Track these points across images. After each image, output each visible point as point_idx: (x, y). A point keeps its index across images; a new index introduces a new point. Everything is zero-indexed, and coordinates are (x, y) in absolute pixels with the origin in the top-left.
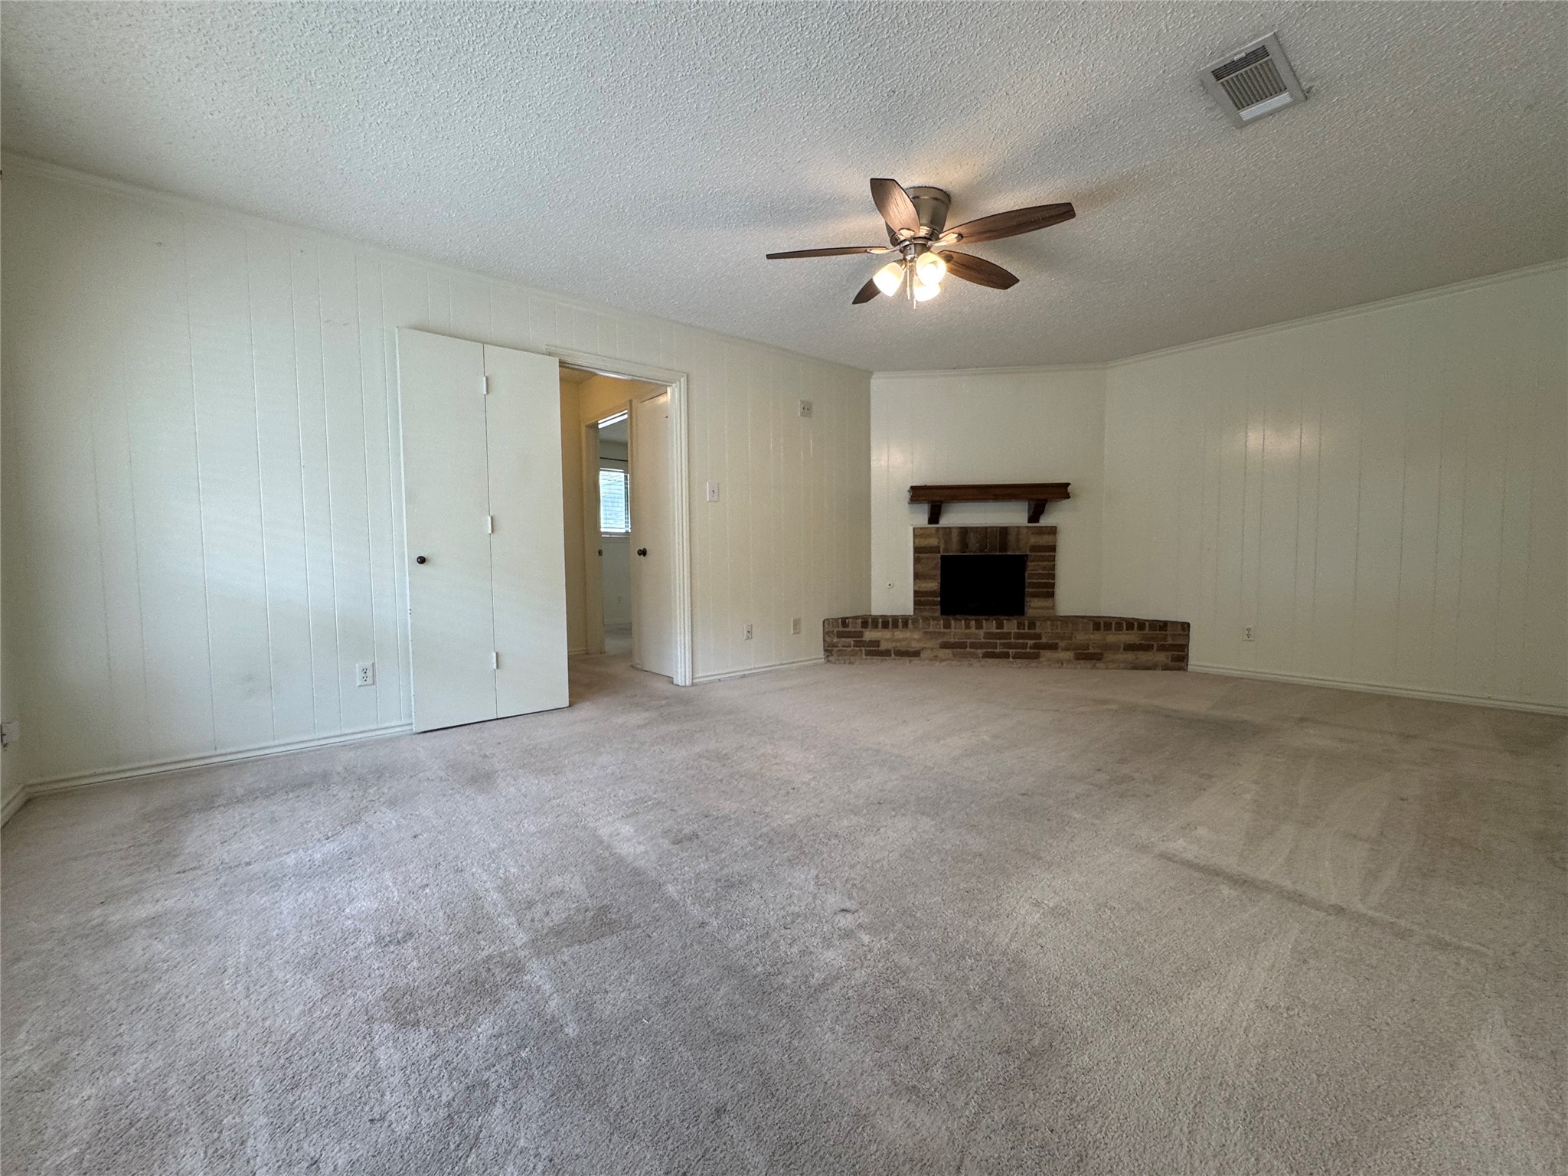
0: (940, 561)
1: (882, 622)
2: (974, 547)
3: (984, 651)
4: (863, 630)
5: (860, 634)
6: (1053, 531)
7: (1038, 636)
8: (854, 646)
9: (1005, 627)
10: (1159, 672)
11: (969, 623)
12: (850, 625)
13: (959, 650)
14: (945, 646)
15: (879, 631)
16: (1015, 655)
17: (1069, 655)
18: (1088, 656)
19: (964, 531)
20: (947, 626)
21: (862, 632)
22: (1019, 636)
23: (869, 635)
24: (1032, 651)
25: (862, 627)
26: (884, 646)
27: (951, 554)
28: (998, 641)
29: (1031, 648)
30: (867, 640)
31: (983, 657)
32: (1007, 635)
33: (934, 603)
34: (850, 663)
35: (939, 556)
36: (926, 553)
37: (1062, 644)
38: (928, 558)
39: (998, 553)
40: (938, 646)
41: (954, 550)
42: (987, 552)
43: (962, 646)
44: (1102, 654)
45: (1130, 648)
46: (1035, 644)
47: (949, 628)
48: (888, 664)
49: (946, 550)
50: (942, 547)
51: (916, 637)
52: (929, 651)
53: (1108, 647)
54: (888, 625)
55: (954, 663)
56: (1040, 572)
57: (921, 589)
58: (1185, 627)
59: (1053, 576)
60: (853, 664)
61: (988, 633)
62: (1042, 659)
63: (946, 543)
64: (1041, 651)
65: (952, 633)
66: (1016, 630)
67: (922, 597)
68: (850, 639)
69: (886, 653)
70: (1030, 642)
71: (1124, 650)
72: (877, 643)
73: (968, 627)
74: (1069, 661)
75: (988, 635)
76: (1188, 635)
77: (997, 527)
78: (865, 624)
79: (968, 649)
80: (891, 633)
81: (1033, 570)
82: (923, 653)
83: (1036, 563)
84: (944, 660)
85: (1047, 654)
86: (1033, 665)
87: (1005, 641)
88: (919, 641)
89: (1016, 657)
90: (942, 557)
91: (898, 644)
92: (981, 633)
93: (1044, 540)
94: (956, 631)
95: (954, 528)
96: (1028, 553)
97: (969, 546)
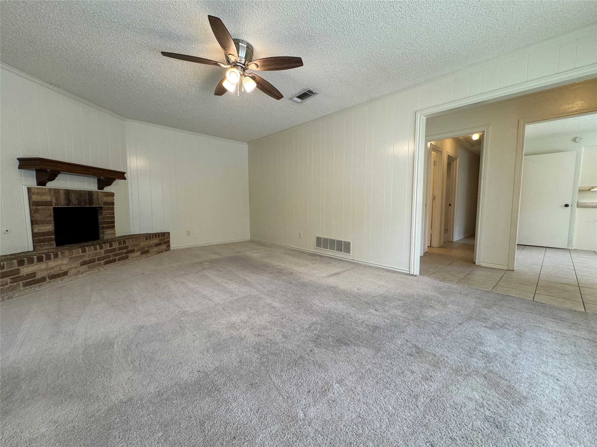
0: (53, 211)
1: (37, 258)
2: (74, 203)
3: (104, 261)
4: (20, 267)
5: (17, 271)
6: (112, 195)
7: (127, 247)
8: (11, 283)
9: (113, 246)
10: (164, 253)
11: (96, 247)
12: (5, 266)
13: (91, 264)
14: (83, 264)
15: (35, 265)
16: (119, 259)
17: (139, 253)
18: (145, 252)
19: (68, 192)
20: (84, 251)
21: (19, 269)
22: (120, 249)
23: (25, 270)
24: (125, 255)
25: (19, 265)
26: (39, 276)
27: (60, 206)
28: (111, 254)
29: (125, 254)
30: (24, 275)
31: (104, 265)
32: (114, 250)
33: (50, 240)
34: (8, 298)
35: (52, 207)
36: (42, 206)
37: (136, 249)
38: (44, 209)
39: (88, 206)
40: (79, 265)
41: (62, 203)
42: (82, 205)
43: (93, 261)
44: (149, 250)
45: (157, 245)
46: (126, 251)
47: (85, 252)
48: (46, 287)
49: (56, 204)
50: (54, 202)
51: (64, 262)
52: (74, 270)
53: (150, 247)
54: (43, 259)
55: (89, 272)
56: (108, 215)
57: (40, 231)
58: (169, 233)
59: (114, 218)
60: (12, 298)
61: (107, 250)
62: (129, 258)
63: (57, 199)
64: (129, 254)
65: (87, 255)
66: (118, 246)
67: (41, 237)
68: (7, 278)
69: (43, 279)
70: (125, 251)
71: (155, 246)
72: (34, 274)
73: (95, 249)
74: (139, 256)
75: (107, 252)
76: (169, 237)
77: (86, 191)
78: (21, 263)
79: (96, 262)
80: (45, 264)
81: (105, 215)
82: (69, 272)
83: (107, 211)
84: (84, 272)
85: (131, 255)
86: (126, 262)
87: (114, 253)
88: (66, 265)
89: (120, 260)
90: (54, 208)
91: (52, 271)
92: (103, 251)
93: (108, 199)
94: (89, 253)
95: (61, 189)
96: (103, 206)
97: (72, 201)
